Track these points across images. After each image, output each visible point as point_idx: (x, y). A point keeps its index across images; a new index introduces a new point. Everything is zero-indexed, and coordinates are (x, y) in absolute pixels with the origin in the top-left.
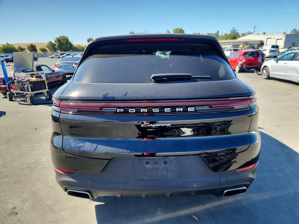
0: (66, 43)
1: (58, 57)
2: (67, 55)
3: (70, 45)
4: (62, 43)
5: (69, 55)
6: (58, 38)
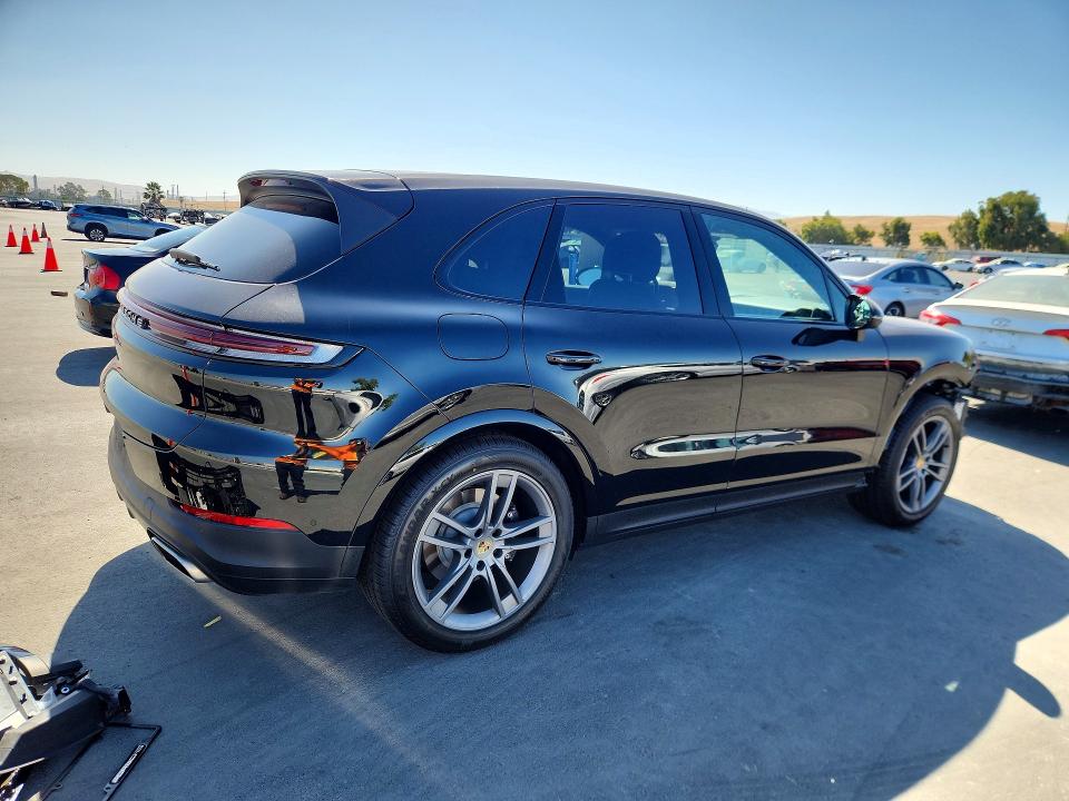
0: (1021, 219)
1: (968, 266)
2: (1006, 263)
3: (1037, 226)
4: (1004, 218)
5: (1014, 263)
6: (994, 200)
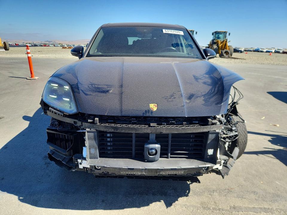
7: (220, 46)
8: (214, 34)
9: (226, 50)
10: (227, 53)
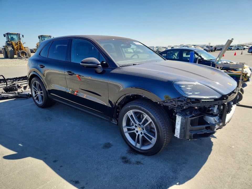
7: (15, 47)
8: (6, 35)
9: (22, 51)
10: (23, 53)
